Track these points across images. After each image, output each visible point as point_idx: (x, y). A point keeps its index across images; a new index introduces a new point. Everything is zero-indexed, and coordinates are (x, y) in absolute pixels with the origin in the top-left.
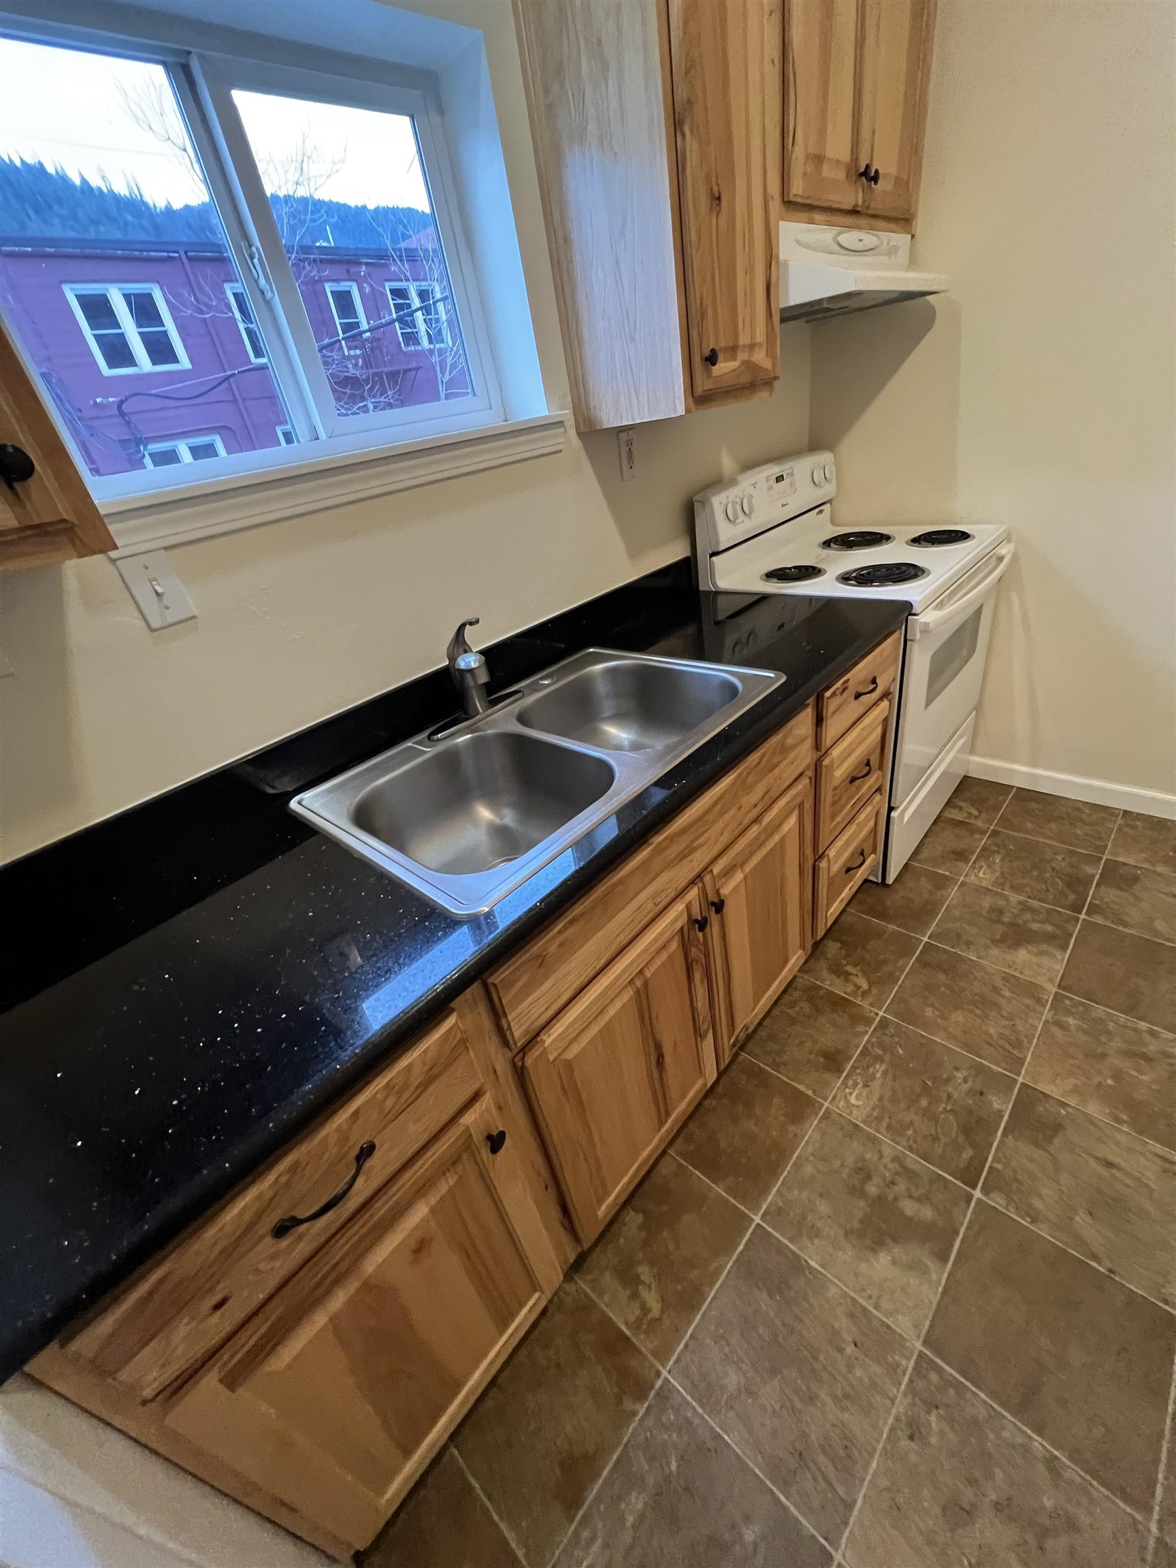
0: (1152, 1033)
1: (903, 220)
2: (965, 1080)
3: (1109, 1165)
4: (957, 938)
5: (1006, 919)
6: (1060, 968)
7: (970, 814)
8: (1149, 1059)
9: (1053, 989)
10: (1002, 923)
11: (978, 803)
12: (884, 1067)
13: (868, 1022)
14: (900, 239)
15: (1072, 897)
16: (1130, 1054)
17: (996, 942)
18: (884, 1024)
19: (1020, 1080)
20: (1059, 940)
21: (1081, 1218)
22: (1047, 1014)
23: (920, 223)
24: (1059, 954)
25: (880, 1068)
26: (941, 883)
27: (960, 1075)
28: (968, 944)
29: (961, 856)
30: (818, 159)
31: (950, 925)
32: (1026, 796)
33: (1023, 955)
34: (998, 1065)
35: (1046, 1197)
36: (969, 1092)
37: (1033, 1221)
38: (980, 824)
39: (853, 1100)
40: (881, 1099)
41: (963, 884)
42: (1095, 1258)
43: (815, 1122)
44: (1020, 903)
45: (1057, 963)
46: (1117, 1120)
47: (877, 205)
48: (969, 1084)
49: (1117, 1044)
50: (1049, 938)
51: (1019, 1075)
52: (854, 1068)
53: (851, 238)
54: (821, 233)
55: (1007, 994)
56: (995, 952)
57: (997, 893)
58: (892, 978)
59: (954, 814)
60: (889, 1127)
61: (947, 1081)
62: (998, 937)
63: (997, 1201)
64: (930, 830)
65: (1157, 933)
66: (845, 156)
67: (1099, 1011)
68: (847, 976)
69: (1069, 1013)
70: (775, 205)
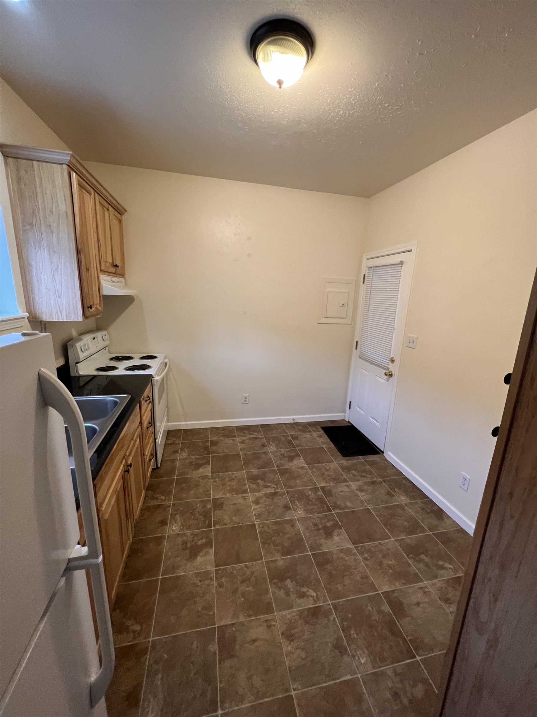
0: (232, 474)
1: (123, 275)
2: (200, 506)
3: (235, 504)
4: (184, 473)
5: (194, 463)
6: (210, 469)
7: (173, 440)
8: (233, 479)
9: (210, 474)
10: (193, 465)
11: (174, 437)
12: (178, 515)
13: (169, 507)
14: (123, 280)
15: (206, 452)
16: (230, 480)
17: (194, 470)
18: (174, 505)
19: (212, 498)
20: (207, 463)
21: (234, 518)
22: (211, 480)
23: (126, 276)
24: (209, 466)
25: (178, 516)
26: (174, 461)
27: (198, 505)
28: (187, 473)
29: (176, 452)
30: (106, 262)
31: (180, 471)
32: (186, 431)
33: (201, 470)
34: (205, 498)
35: (226, 518)
36: (202, 508)
37: (226, 525)
38: (177, 442)
39: (174, 528)
40: (181, 523)
41: (179, 459)
42: (239, 524)
43: (166, 541)
44: (195, 458)
45: (209, 468)
46: (232, 495)
47: (118, 272)
48: (201, 506)
49: (227, 479)
50: (205, 463)
51: (211, 497)
52: (170, 520)
53: (114, 279)
54: (108, 278)
55: (201, 481)
56: (194, 472)
57: (189, 458)
58: (170, 492)
59: (169, 442)
60: (187, 529)
61: (196, 509)
62: (193, 468)
63: (218, 527)
64: (164, 448)
65: (226, 453)
66: (111, 261)
67: (221, 474)
68: (157, 498)
69: (215, 478)
70: (99, 271)
